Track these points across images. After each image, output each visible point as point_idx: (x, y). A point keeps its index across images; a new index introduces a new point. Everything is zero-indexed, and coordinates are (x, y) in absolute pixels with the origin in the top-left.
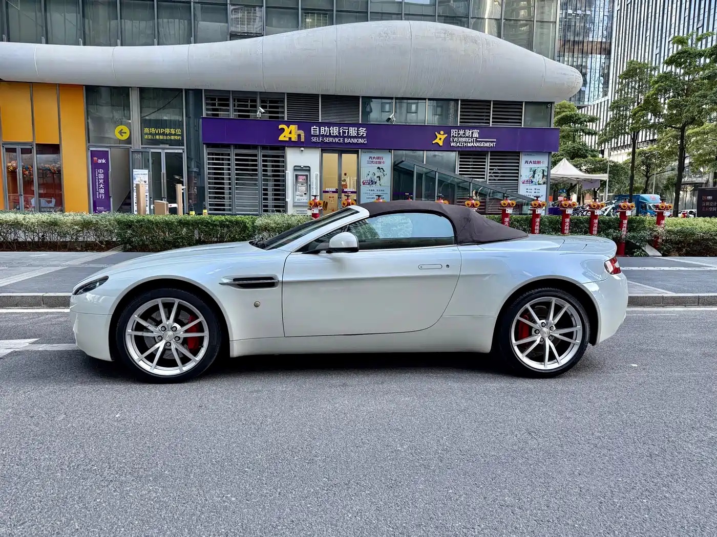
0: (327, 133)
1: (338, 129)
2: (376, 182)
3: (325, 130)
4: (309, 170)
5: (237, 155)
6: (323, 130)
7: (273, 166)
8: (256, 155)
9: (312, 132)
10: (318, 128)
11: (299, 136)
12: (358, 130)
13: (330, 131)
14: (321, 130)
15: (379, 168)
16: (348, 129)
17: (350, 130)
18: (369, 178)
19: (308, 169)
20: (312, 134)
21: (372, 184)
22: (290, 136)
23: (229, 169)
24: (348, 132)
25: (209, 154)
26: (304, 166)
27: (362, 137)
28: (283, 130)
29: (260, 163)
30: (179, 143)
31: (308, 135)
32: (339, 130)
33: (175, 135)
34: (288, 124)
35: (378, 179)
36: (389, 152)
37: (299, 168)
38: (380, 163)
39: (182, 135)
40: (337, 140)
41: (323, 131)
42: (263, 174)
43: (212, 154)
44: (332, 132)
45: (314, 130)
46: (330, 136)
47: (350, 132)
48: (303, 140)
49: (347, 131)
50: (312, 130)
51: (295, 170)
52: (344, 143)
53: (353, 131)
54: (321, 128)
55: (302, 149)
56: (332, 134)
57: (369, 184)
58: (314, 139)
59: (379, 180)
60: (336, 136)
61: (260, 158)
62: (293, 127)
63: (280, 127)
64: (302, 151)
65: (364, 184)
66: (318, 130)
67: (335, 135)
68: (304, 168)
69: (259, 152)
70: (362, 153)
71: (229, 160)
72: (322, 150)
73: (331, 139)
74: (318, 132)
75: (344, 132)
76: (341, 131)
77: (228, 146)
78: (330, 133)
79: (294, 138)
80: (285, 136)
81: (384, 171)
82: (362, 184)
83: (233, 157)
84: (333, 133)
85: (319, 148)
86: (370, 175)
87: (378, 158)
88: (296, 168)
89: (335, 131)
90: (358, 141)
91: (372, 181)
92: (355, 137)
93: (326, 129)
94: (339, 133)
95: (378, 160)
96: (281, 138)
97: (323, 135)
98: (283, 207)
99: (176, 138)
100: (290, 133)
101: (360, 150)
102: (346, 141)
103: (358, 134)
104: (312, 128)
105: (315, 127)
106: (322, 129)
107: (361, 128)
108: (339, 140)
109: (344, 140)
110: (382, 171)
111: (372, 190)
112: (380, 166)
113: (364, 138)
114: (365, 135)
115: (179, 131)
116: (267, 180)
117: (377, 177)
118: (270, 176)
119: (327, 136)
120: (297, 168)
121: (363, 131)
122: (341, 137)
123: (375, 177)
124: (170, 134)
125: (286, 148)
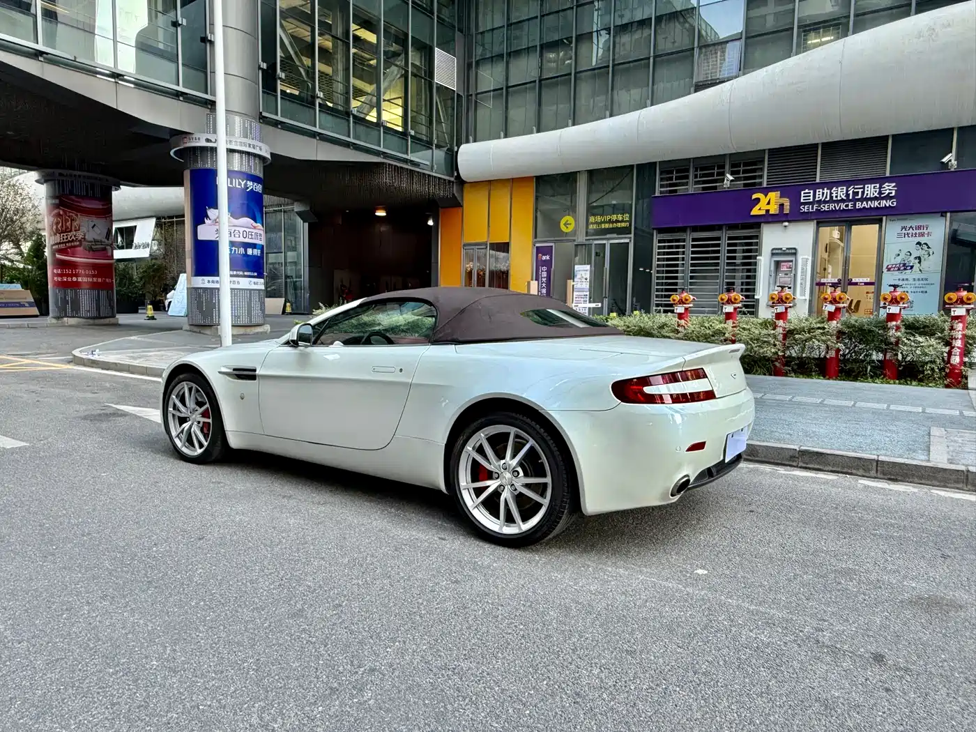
0: (826, 197)
1: (845, 190)
2: (912, 267)
3: (823, 193)
4: (795, 254)
5: (694, 240)
6: (821, 193)
7: (744, 251)
8: (718, 239)
9: (802, 198)
10: (812, 191)
11: (782, 206)
12: (880, 188)
13: (831, 193)
14: (817, 193)
15: (919, 243)
16: (864, 188)
17: (866, 189)
18: (899, 260)
19: (793, 252)
20: (802, 201)
21: (905, 269)
22: (768, 207)
23: (683, 259)
24: (863, 193)
25: (660, 241)
26: (787, 249)
27: (888, 197)
28: (758, 200)
29: (724, 248)
30: (625, 231)
31: (796, 202)
32: (847, 191)
33: (622, 221)
34: (766, 191)
35: (917, 261)
36: (942, 216)
37: (780, 251)
38: (922, 235)
39: (630, 222)
40: (843, 206)
41: (821, 196)
42: (727, 263)
43: (664, 241)
44: (834, 195)
45: (806, 195)
46: (831, 201)
47: (866, 192)
48: (787, 210)
49: (860, 191)
50: (802, 195)
51: (773, 254)
52: (855, 210)
53: (871, 190)
54: (817, 190)
55: (786, 224)
56: (834, 199)
57: (899, 269)
58: (804, 208)
59: (920, 262)
60: (842, 201)
61: (724, 242)
62: (773, 196)
63: (754, 196)
64: (786, 226)
65: (889, 270)
66: (811, 194)
67: (839, 198)
68: (788, 251)
69: (724, 234)
70: (888, 221)
71: (684, 247)
72: (818, 223)
73: (832, 206)
74: (811, 198)
75: (856, 194)
76: (851, 192)
77: (683, 230)
78: (831, 197)
79: (774, 209)
80: (760, 209)
81: (929, 248)
82: (885, 270)
83: (689, 243)
84: (837, 197)
85: (812, 220)
86: (902, 256)
87: (919, 228)
88: (774, 251)
89: (840, 192)
90: (879, 204)
91: (904, 265)
92: (876, 198)
93: (825, 191)
94: (848, 195)
95: (918, 232)
96: (755, 212)
97: (819, 202)
99: (623, 225)
100: (769, 203)
101: (884, 218)
102: (859, 205)
103: (880, 193)
104: (802, 192)
105: (807, 191)
106: (819, 192)
107: (887, 184)
108: (847, 206)
109: (855, 205)
110: (925, 247)
111: (903, 280)
112: (923, 240)
113: (892, 198)
114: (893, 194)
115: (626, 217)
116: (734, 270)
117: (916, 258)
118: (738, 265)
119: (825, 202)
120: (777, 251)
121: (889, 188)
122: (851, 201)
123: (912, 258)
124: (617, 221)
125: (762, 225)
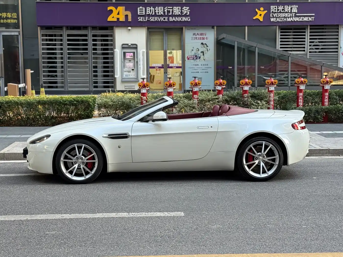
0: (152, 13)
1: (162, 9)
2: (200, 57)
3: (151, 10)
4: (136, 48)
5: (68, 35)
6: (149, 10)
7: (102, 45)
8: (86, 36)
9: (139, 12)
10: (144, 8)
11: (126, 16)
12: (181, 9)
13: (155, 11)
14: (147, 10)
15: (202, 44)
16: (173, 9)
17: (174, 9)
18: (193, 53)
19: (135, 47)
20: (139, 14)
21: (197, 59)
22: (118, 16)
23: (62, 49)
24: (173, 11)
25: (43, 35)
26: (132, 44)
27: (186, 16)
28: (111, 11)
29: (90, 42)
30: (16, 26)
31: (135, 15)
32: (164, 10)
33: (11, 18)
34: (116, 5)
35: (202, 54)
36: (212, 28)
37: (127, 46)
38: (203, 39)
39: (18, 19)
40: (162, 19)
41: (149, 12)
42: (93, 53)
43: (46, 35)
44: (157, 12)
45: (140, 10)
46: (155, 15)
47: (174, 12)
48: (130, 19)
49: (171, 10)
50: (139, 10)
51: (123, 48)
52: (169, 22)
53: (177, 10)
54: (147, 8)
55: (130, 28)
56: (157, 14)
57: (193, 59)
58: (140, 18)
59: (203, 55)
60: (161, 16)
61: (90, 38)
62: (121, 9)
63: (109, 8)
64: (129, 30)
65: (188, 59)
66: (144, 10)
67: (160, 14)
68: (131, 46)
69: (90, 31)
70: (186, 30)
71: (61, 40)
72: (148, 29)
73: (156, 19)
74: (144, 12)
75: (169, 12)
76: (166, 11)
77: (61, 28)
78: (155, 13)
79: (122, 19)
80: (113, 17)
81: (207, 46)
82: (186, 59)
83: (65, 38)
84: (158, 13)
85: (145, 26)
86: (195, 51)
87: (202, 34)
88: (123, 46)
89: (160, 10)
90: (182, 19)
91: (196, 56)
92: (179, 16)
93: (152, 8)
94: (164, 12)
95: (201, 37)
96: (110, 19)
97: (149, 15)
98: (112, 83)
99: (13, 21)
100: (118, 14)
101: (184, 28)
102: (171, 19)
103: (182, 12)
104: (139, 8)
105: (141, 8)
106: (148, 9)
107: (185, 7)
108: (164, 19)
109: (168, 19)
110: (205, 46)
111: (196, 65)
112: (204, 41)
113: (187, 16)
114: (188, 14)
115: (15, 15)
116: (96, 58)
117: (201, 52)
118: (99, 55)
119: (152, 16)
120: (125, 46)
121: (186, 10)
122: (166, 16)
123: (199, 52)
124: (7, 18)
125: (114, 27)
